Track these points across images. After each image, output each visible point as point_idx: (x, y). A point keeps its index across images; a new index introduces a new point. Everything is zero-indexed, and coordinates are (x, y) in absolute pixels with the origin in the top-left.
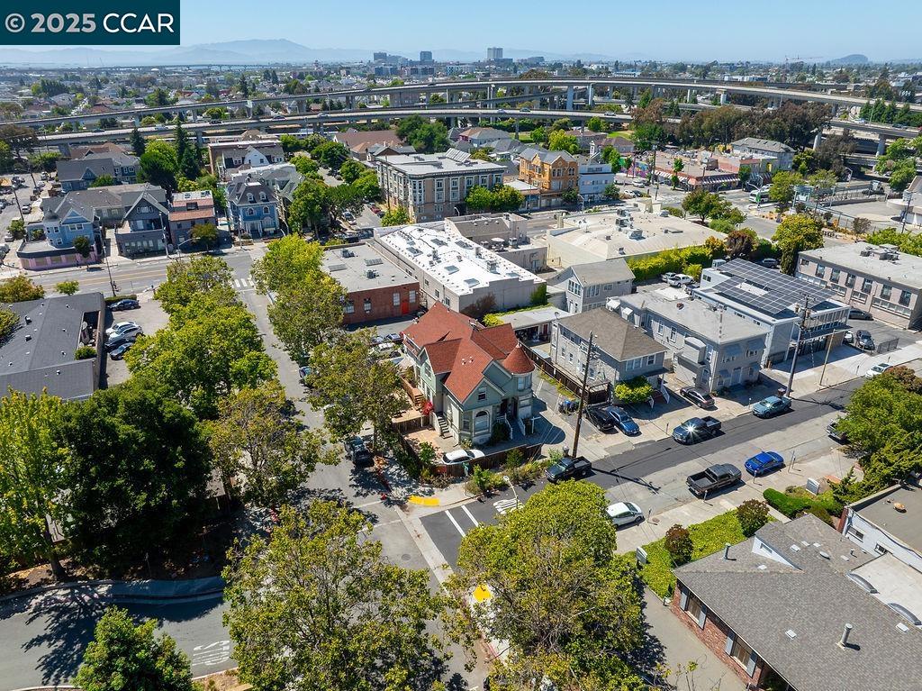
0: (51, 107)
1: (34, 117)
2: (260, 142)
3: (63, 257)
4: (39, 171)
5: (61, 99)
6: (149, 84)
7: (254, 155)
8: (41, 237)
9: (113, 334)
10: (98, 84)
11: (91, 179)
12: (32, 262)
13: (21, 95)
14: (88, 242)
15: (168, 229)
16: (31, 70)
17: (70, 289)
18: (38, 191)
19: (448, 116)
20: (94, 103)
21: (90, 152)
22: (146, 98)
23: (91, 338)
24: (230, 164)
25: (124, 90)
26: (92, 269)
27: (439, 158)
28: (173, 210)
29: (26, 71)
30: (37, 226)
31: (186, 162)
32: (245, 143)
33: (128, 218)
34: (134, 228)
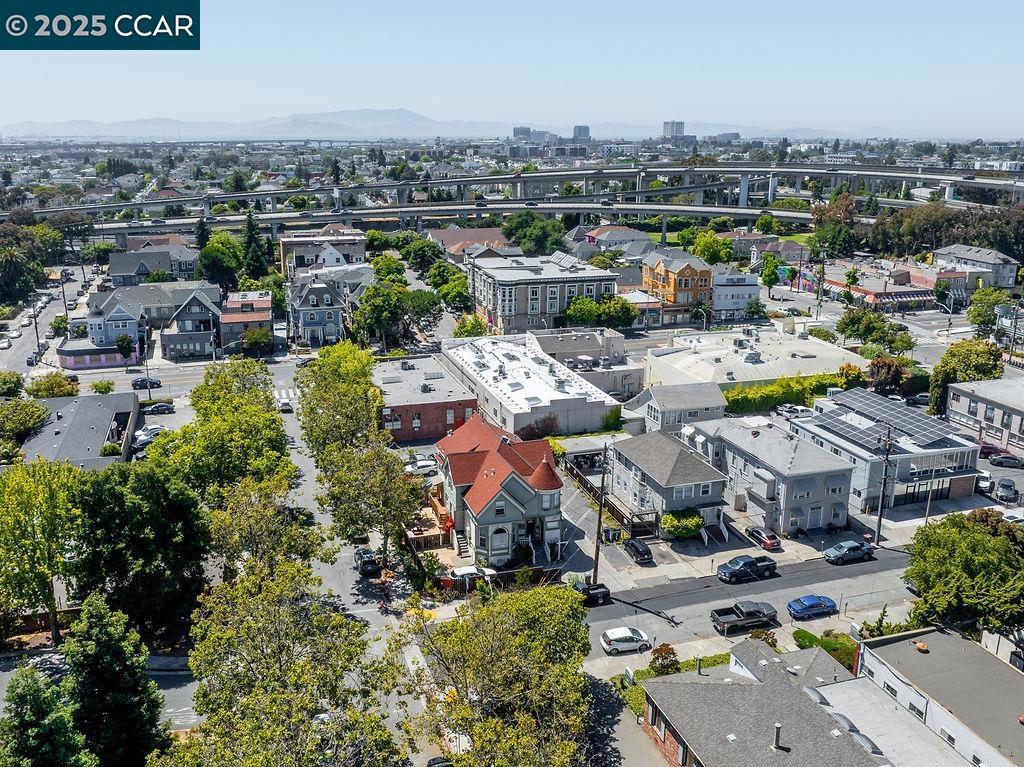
0: (114, 190)
1: (93, 202)
2: (340, 238)
3: (103, 356)
4: (91, 263)
5: (127, 181)
6: (230, 164)
7: (329, 253)
8: (83, 335)
9: (141, 435)
10: (170, 163)
11: (144, 275)
12: (70, 360)
13: (84, 175)
14: (131, 341)
15: (218, 332)
16: (98, 145)
17: (104, 389)
18: (86, 286)
19: (579, 211)
20: (163, 186)
21: (148, 244)
22: (223, 180)
23: (119, 439)
24: (301, 262)
25: (199, 170)
26: (131, 372)
27: (542, 262)
28: (226, 311)
29: (93, 146)
30: (82, 323)
31: (252, 259)
32: (323, 238)
33: (177, 318)
34: (182, 329)
